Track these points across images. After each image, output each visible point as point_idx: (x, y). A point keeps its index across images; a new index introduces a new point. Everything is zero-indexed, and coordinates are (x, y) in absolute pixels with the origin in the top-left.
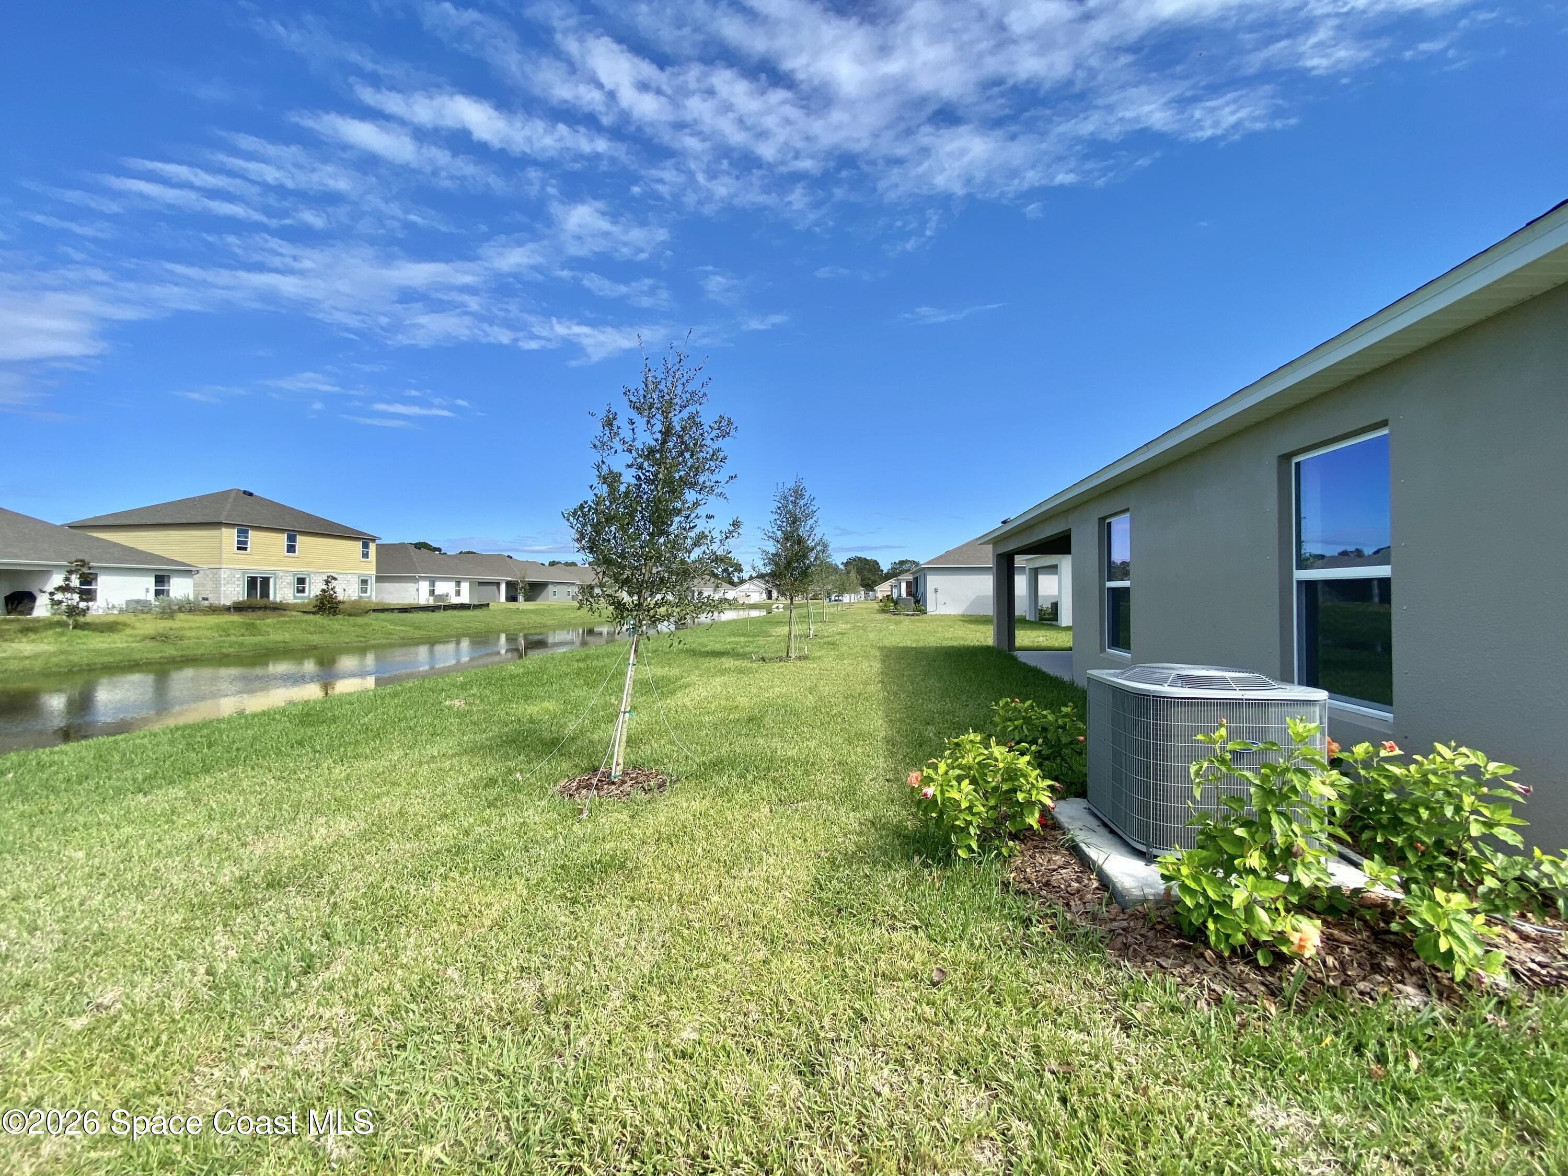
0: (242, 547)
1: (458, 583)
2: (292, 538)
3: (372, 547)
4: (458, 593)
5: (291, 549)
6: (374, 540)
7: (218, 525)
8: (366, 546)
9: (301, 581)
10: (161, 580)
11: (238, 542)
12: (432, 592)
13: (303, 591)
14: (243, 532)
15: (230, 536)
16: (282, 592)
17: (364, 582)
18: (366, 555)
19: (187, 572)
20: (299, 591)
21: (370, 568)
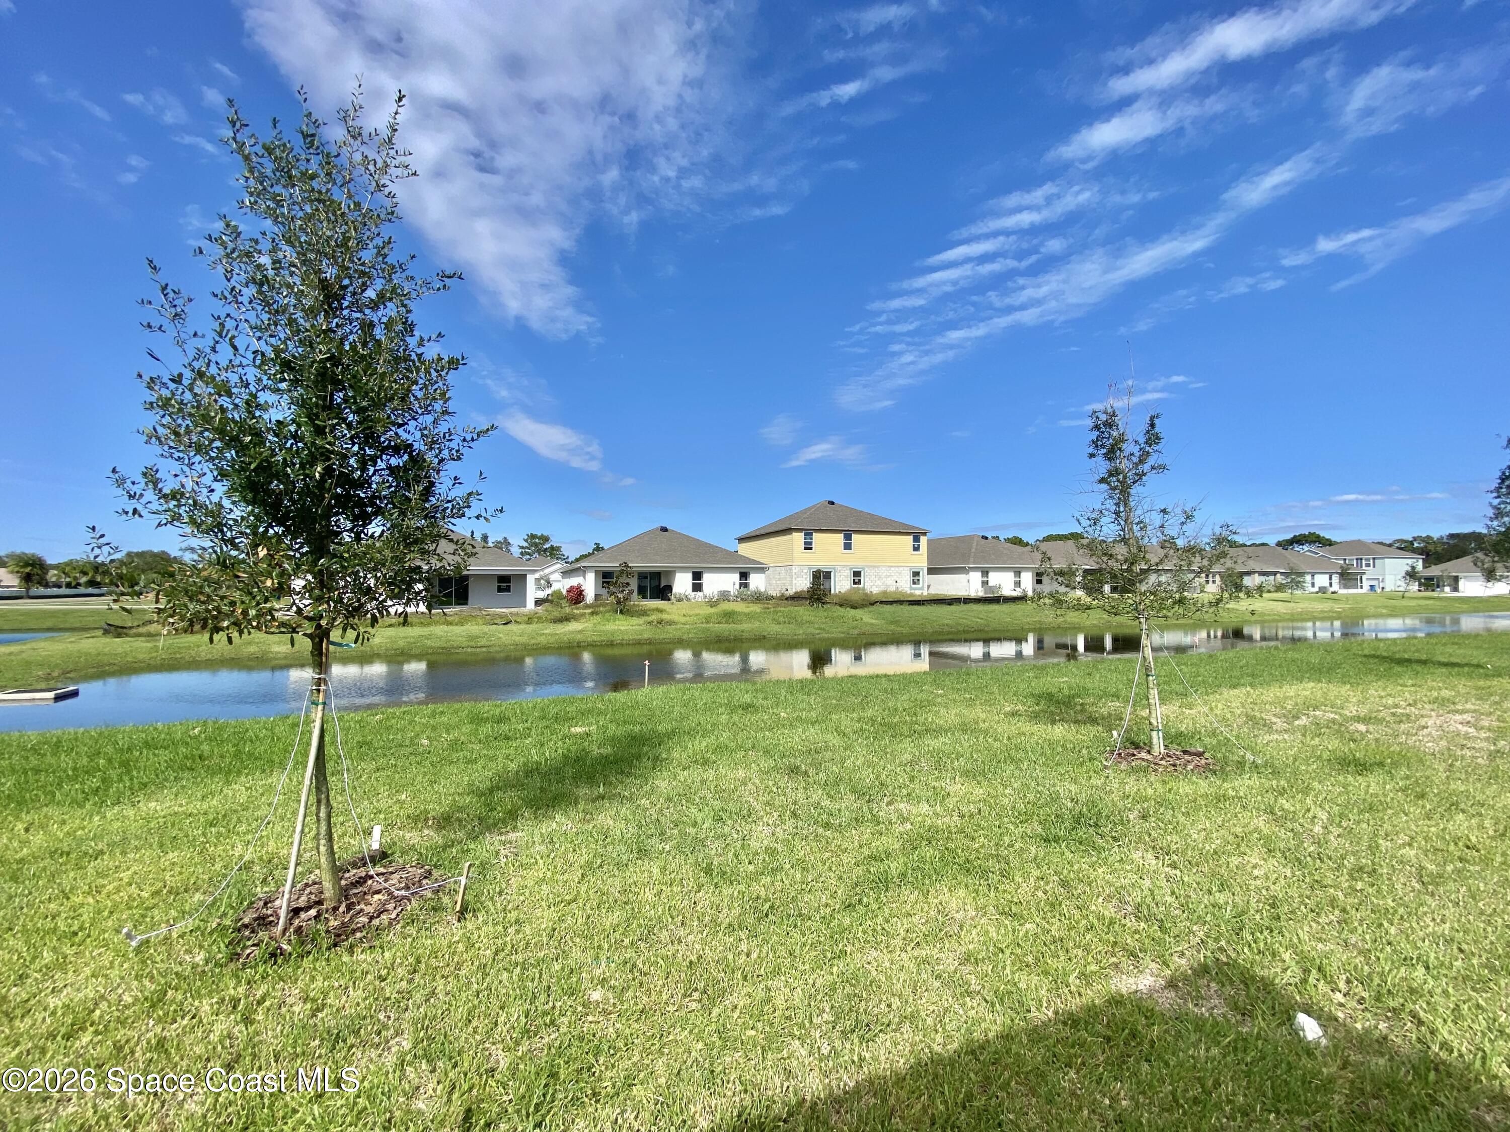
0: (808, 547)
1: (1018, 573)
2: (848, 537)
3: (923, 540)
4: (1018, 584)
5: (848, 546)
6: (925, 534)
7: (787, 531)
8: (916, 539)
9: (857, 574)
10: (744, 575)
11: (805, 543)
12: (985, 583)
13: (859, 582)
14: (808, 534)
15: (798, 538)
16: (841, 584)
17: (916, 574)
18: (916, 549)
19: (762, 570)
20: (855, 583)
21: (921, 561)
